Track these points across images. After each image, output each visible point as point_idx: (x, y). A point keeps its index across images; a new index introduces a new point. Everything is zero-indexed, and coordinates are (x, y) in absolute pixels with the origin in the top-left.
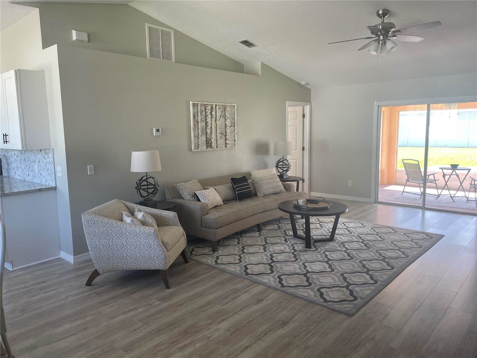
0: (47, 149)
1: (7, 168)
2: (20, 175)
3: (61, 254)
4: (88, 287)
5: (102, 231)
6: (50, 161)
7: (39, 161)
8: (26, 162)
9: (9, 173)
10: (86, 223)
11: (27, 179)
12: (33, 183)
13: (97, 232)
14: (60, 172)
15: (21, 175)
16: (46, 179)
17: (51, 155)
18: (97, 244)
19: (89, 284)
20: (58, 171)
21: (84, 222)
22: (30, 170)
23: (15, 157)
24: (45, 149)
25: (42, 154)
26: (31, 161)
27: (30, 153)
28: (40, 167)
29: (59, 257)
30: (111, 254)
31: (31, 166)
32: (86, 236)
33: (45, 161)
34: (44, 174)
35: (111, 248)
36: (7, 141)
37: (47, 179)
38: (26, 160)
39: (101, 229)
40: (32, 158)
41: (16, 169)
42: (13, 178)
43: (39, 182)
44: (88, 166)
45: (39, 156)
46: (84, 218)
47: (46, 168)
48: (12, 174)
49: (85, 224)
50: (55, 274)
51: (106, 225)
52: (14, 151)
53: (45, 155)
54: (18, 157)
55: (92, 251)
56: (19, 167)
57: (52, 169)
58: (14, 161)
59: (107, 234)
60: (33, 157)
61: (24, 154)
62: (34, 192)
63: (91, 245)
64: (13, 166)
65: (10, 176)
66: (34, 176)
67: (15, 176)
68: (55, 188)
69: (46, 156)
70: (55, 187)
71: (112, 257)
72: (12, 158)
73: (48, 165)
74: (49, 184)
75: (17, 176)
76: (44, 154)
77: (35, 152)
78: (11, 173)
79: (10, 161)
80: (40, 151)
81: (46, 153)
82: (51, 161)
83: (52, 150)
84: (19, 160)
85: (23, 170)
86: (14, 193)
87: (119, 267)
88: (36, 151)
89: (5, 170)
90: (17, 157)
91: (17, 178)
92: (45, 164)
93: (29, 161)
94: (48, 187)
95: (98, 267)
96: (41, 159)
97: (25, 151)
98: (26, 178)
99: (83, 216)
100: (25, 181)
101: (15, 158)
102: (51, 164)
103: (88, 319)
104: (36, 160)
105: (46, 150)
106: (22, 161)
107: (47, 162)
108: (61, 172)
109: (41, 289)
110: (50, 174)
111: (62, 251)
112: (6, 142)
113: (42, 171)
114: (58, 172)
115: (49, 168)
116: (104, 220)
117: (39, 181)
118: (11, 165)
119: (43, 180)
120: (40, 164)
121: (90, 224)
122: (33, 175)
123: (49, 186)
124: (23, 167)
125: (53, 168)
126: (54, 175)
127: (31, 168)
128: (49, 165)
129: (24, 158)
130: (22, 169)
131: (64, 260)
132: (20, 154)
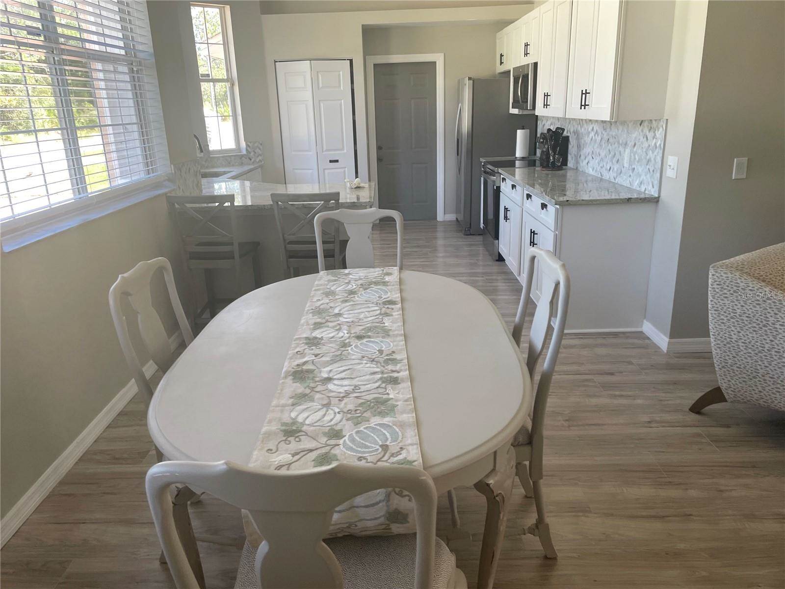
0: (656, 120)
1: (576, 153)
2: (595, 169)
3: (644, 326)
4: (694, 417)
5: (753, 312)
6: (655, 144)
7: (635, 145)
8: (610, 145)
9: (577, 162)
10: (715, 286)
11: (607, 176)
12: (616, 186)
13: (738, 311)
14: (673, 169)
15: (597, 168)
16: (641, 179)
17: (660, 133)
18: (734, 337)
19: (697, 408)
20: (670, 166)
21: (712, 285)
22: (615, 159)
23: (592, 134)
24: (651, 120)
25: (642, 131)
26: (618, 143)
27: (621, 128)
28: (634, 155)
29: (639, 330)
30: (763, 367)
31: (617, 153)
32: (712, 314)
33: (646, 145)
34: (640, 169)
35: (766, 356)
36: (586, 104)
37: (643, 179)
38: (611, 140)
39: (751, 309)
40: (622, 139)
41: (590, 157)
42: (584, 173)
43: (626, 184)
44: (735, 160)
45: (636, 134)
46: (713, 275)
47: (646, 158)
48: (583, 164)
49: (713, 288)
50: (630, 363)
51: (765, 301)
52: (592, 123)
53: (648, 132)
54: (598, 135)
55: (718, 347)
56: (596, 154)
57: (657, 161)
58: (589, 142)
59: (762, 322)
60: (625, 135)
61: (608, 130)
62: (618, 203)
63: (718, 335)
64: (587, 150)
65: (579, 168)
66: (619, 171)
67: (586, 170)
68: (656, 201)
69: (650, 135)
70: (656, 198)
71: (763, 376)
72: (586, 137)
73: (651, 152)
74: (645, 191)
75: (591, 169)
76: (646, 131)
77: (630, 125)
78: (581, 163)
79: (583, 142)
80: (640, 125)
81: (651, 128)
82: (658, 145)
83: (665, 122)
84: (597, 140)
85: (602, 160)
86: (583, 202)
87: (776, 402)
88: (632, 123)
89: (572, 158)
90: (596, 135)
91: (590, 173)
92: (644, 150)
93: (615, 144)
94: (642, 196)
95: (724, 385)
96: (639, 139)
97: (611, 124)
98: (604, 174)
99: (711, 271)
100: (601, 179)
101: (592, 137)
102: (657, 149)
103: (693, 493)
104: (628, 142)
105: (652, 123)
106: (603, 142)
107: (649, 146)
108: (675, 169)
109: (605, 386)
110: (651, 171)
111: (647, 320)
112: (584, 105)
113: (636, 163)
114: (668, 167)
115: (652, 159)
116: (761, 291)
117: (628, 182)
118: (583, 149)
119: (636, 181)
120: (635, 149)
121: (725, 291)
122: (617, 170)
123: (644, 193)
124: (603, 154)
125: (659, 159)
126: (658, 175)
127: (617, 156)
128: (653, 153)
129: (607, 138)
130: (601, 156)
131: (648, 338)
132: (603, 129)
